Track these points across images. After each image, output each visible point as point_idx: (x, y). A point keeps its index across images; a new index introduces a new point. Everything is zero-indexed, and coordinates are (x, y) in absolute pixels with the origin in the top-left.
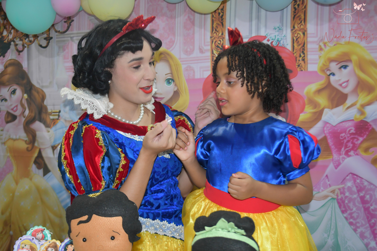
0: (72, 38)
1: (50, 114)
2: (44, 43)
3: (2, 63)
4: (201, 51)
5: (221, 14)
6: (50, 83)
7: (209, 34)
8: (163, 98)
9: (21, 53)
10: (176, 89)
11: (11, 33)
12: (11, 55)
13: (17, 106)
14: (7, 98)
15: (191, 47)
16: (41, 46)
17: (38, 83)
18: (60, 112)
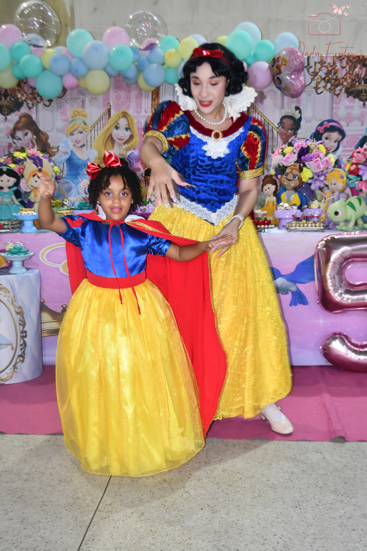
0: (66, 101)
1: (52, 148)
2: (47, 103)
3: (17, 115)
4: (146, 112)
5: (157, 91)
6: (52, 129)
7: (150, 102)
8: (124, 139)
9: (31, 109)
10: (131, 134)
11: (23, 96)
12: (24, 110)
13: (28, 144)
14: (21, 138)
15: (140, 110)
16: (45, 105)
17: (44, 129)
18: (59, 147)
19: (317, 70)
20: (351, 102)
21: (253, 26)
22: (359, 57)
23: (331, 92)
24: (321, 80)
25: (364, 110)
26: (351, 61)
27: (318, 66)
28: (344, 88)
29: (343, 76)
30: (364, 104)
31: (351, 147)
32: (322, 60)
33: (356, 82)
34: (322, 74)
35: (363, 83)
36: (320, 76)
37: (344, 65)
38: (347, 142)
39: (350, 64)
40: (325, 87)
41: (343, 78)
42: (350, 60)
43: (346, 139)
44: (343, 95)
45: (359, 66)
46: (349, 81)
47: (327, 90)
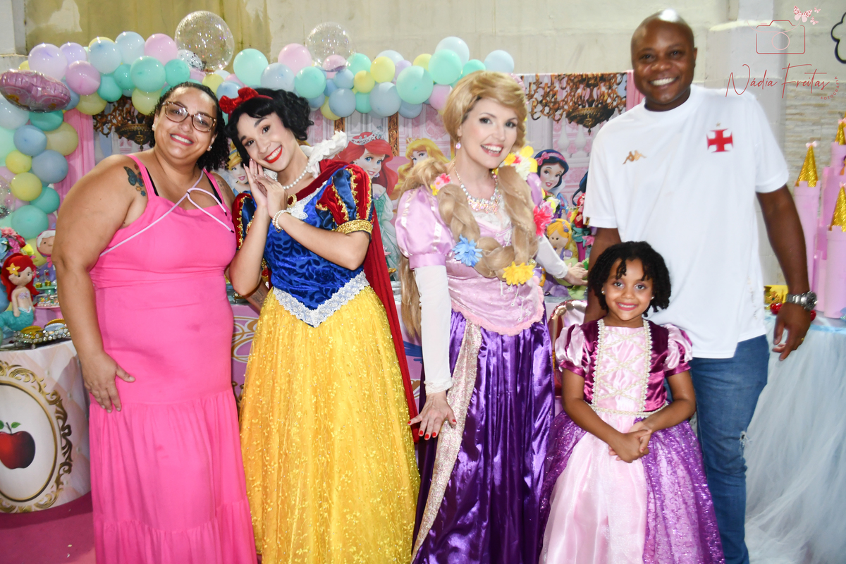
19: (533, 93)
20: (573, 128)
21: (460, 42)
22: (582, 76)
23: (550, 117)
24: (538, 103)
25: (590, 138)
26: (572, 81)
27: (534, 87)
28: (565, 113)
29: (563, 98)
30: (590, 131)
31: (575, 182)
32: (537, 81)
33: (579, 105)
34: (538, 96)
35: (587, 106)
36: (536, 99)
37: (564, 86)
38: (571, 176)
39: (571, 84)
40: (542, 111)
41: (563, 101)
42: (570, 80)
43: (568, 173)
44: (565, 121)
45: (582, 86)
46: (571, 104)
47: (545, 115)
